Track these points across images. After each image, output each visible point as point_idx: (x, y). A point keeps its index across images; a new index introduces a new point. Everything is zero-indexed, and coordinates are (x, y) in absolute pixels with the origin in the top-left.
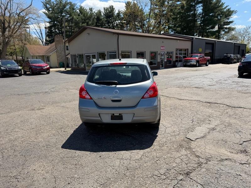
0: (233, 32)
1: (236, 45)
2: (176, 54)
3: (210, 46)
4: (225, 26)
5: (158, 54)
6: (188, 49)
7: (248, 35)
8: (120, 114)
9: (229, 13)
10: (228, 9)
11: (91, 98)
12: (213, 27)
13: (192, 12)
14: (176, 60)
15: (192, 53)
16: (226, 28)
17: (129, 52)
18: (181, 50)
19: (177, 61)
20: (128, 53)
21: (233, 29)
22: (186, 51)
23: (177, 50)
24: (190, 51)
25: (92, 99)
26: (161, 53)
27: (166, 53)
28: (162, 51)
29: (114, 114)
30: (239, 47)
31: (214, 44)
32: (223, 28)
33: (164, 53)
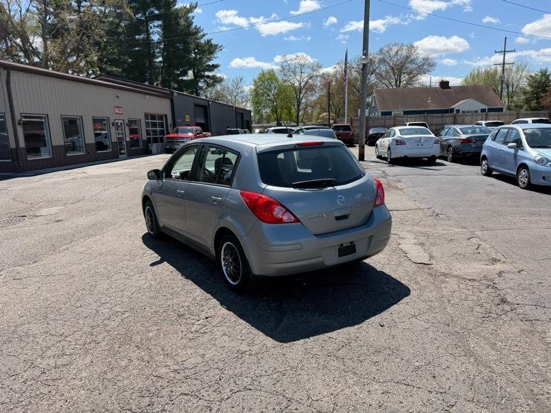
0: (218, 87)
1: (238, 111)
2: (147, 124)
3: (201, 110)
4: (206, 73)
5: (111, 124)
6: (166, 115)
7: (241, 93)
8: (351, 243)
9: (210, 49)
10: (209, 41)
11: (297, 220)
12: (185, 73)
13: (142, 36)
14: (148, 138)
15: (174, 125)
16: (208, 77)
17: (41, 118)
18: (153, 117)
19: (149, 141)
20: (38, 120)
21: (220, 80)
22: (162, 120)
23: (146, 116)
24: (170, 121)
25: (299, 221)
26: (116, 121)
27: (126, 121)
28: (118, 117)
29: (342, 245)
30: (242, 114)
31: (206, 107)
32: (203, 77)
33: (122, 121)
